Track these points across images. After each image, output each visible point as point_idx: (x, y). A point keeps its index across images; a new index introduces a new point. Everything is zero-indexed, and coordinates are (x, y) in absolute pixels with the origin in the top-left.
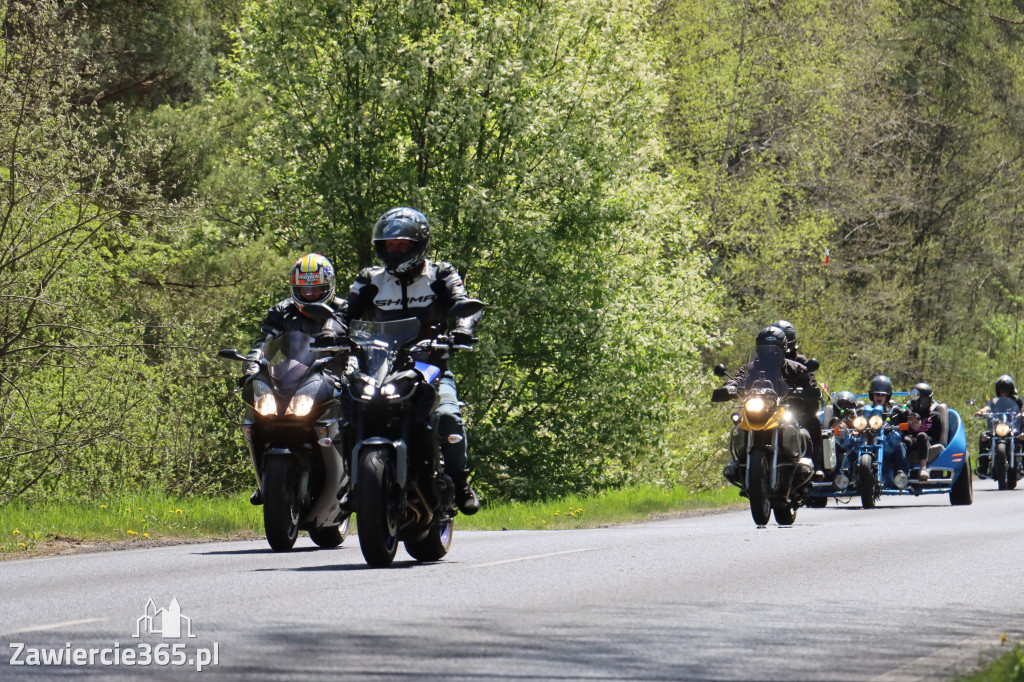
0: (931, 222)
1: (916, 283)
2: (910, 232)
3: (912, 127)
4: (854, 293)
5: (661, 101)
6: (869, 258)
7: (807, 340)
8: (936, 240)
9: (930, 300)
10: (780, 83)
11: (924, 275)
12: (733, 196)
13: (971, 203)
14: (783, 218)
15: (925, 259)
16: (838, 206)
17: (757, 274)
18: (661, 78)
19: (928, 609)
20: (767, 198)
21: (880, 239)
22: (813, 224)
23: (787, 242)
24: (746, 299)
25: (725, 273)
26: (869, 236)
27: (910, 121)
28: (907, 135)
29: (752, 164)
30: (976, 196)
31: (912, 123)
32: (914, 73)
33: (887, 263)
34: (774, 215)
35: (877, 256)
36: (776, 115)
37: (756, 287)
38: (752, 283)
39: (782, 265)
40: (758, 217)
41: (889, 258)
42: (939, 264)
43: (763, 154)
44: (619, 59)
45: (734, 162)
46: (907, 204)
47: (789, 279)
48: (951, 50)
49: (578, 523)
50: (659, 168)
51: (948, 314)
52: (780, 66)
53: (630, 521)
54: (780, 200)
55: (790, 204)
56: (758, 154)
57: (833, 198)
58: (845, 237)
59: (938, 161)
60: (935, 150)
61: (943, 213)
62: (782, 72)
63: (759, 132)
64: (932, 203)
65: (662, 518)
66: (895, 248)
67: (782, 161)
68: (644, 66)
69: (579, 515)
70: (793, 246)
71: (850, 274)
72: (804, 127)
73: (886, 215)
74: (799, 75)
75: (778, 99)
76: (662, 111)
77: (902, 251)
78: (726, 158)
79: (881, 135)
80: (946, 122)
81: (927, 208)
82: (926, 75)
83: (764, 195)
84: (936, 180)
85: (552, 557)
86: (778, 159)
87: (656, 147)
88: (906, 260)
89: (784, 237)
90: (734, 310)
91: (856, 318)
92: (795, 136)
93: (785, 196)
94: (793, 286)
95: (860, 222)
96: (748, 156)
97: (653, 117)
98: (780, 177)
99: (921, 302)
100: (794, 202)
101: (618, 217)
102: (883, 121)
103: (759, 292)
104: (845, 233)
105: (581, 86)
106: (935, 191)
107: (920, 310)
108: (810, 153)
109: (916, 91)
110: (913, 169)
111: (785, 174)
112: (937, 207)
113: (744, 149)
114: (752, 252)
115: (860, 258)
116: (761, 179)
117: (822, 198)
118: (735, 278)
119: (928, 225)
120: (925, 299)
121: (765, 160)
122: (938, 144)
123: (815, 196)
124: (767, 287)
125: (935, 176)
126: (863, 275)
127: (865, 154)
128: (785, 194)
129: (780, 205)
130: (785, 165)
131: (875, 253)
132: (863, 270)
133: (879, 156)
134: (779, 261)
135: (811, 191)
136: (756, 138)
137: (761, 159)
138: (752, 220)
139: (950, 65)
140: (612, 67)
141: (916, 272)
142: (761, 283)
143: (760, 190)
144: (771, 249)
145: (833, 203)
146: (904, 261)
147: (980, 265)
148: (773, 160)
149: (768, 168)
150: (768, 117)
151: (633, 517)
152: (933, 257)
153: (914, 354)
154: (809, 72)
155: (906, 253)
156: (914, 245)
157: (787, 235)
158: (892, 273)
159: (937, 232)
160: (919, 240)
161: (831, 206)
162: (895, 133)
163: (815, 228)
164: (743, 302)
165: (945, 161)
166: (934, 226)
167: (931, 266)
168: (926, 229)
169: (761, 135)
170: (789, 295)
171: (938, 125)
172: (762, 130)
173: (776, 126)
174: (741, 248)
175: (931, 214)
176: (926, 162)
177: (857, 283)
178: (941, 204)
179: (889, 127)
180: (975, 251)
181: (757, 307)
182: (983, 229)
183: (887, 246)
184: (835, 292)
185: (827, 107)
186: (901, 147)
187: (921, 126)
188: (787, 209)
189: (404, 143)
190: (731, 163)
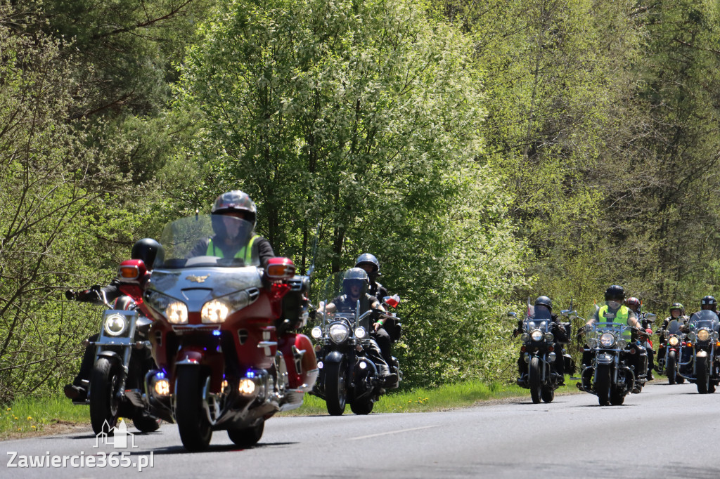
0: (671, 195)
1: (662, 238)
2: (657, 200)
3: (656, 128)
4: (617, 243)
5: (483, 112)
6: (628, 219)
7: (585, 278)
8: (675, 207)
9: (671, 250)
10: (564, 97)
11: (667, 232)
12: (531, 177)
13: (698, 182)
15: (668, 220)
16: (605, 183)
17: (549, 232)
18: (481, 95)
19: (674, 467)
20: (555, 178)
21: (635, 206)
22: (588, 196)
23: (570, 209)
24: (542, 250)
25: (526, 231)
26: (627, 205)
27: (655, 123)
28: (653, 133)
29: (545, 155)
30: (703, 176)
31: (657, 126)
32: (657, 90)
33: (641, 223)
34: (560, 190)
35: (634, 218)
36: (561, 120)
37: (548, 241)
38: (545, 238)
39: (566, 225)
40: (549, 192)
41: (642, 220)
42: (677, 223)
43: (553, 148)
44: (452, 83)
45: (532, 153)
46: (654, 182)
47: (572, 235)
48: (683, 74)
49: (425, 408)
50: (480, 159)
51: (684, 259)
52: (564, 86)
53: (461, 406)
54: (564, 180)
55: (571, 182)
56: (549, 148)
57: (602, 178)
58: (610, 205)
59: (675, 152)
60: (673, 144)
61: (680, 188)
62: (565, 90)
63: (549, 131)
64: (672, 180)
65: (485, 404)
66: (646, 212)
67: (566, 153)
68: (469, 88)
69: (426, 402)
70: (575, 211)
71: (615, 231)
72: (581, 128)
73: (640, 188)
74: (577, 92)
75: (562, 109)
76: (483, 120)
77: (651, 215)
78: (526, 150)
79: (635, 133)
80: (680, 124)
81: (668, 185)
82: (665, 92)
83: (553, 176)
84: (674, 165)
85: (407, 432)
86: (562, 151)
87: (478, 144)
88: (654, 221)
89: (568, 206)
91: (619, 263)
92: (574, 135)
93: (567, 176)
94: (575, 240)
95: (622, 194)
96: (542, 149)
98: (564, 164)
99: (665, 251)
100: (575, 182)
101: (450, 192)
102: (636, 123)
103: (550, 244)
104: (611, 201)
105: (427, 103)
106: (674, 173)
107: (664, 256)
108: (585, 146)
109: (659, 103)
110: (658, 158)
111: (568, 161)
112: (675, 184)
113: (539, 144)
114: (545, 216)
115: (622, 220)
116: (551, 165)
117: (594, 178)
118: (533, 235)
119: (669, 197)
120: (667, 249)
121: (553, 152)
122: (676, 141)
123: (589, 176)
124: (556, 242)
125: (673, 162)
126: (624, 230)
127: (624, 147)
129: (564, 183)
130: (568, 155)
131: (632, 216)
132: (623, 228)
133: (634, 149)
134: (564, 223)
135: (586, 173)
136: (547, 137)
137: (550, 151)
138: (545, 194)
139: (684, 85)
140: (447, 89)
141: (661, 230)
142: (552, 238)
143: (550, 173)
144: (559, 214)
145: (602, 181)
146: (653, 222)
147: (706, 224)
148: (559, 152)
149: (556, 157)
150: (556, 122)
151: (464, 403)
152: (673, 219)
153: (660, 287)
154: (583, 90)
155: (653, 216)
156: (660, 210)
157: (570, 204)
158: (645, 229)
159: (675, 201)
160: (663, 207)
161: (600, 183)
162: (645, 132)
163: (589, 199)
164: (539, 252)
165: (680, 152)
166: (673, 197)
167: (672, 225)
168: (667, 199)
169: (551, 134)
170: (572, 247)
171: (675, 126)
172: (551, 131)
173: (561, 128)
174: (537, 213)
175: (672, 188)
176: (667, 152)
177: (620, 237)
178: (678, 182)
179: (641, 128)
180: (702, 215)
181: (547, 256)
182: (708, 199)
183: (639, 210)
184: (604, 245)
185: (597, 114)
186: (649, 142)
187: (663, 126)
188: (569, 186)
189: (300, 143)
190: (530, 154)
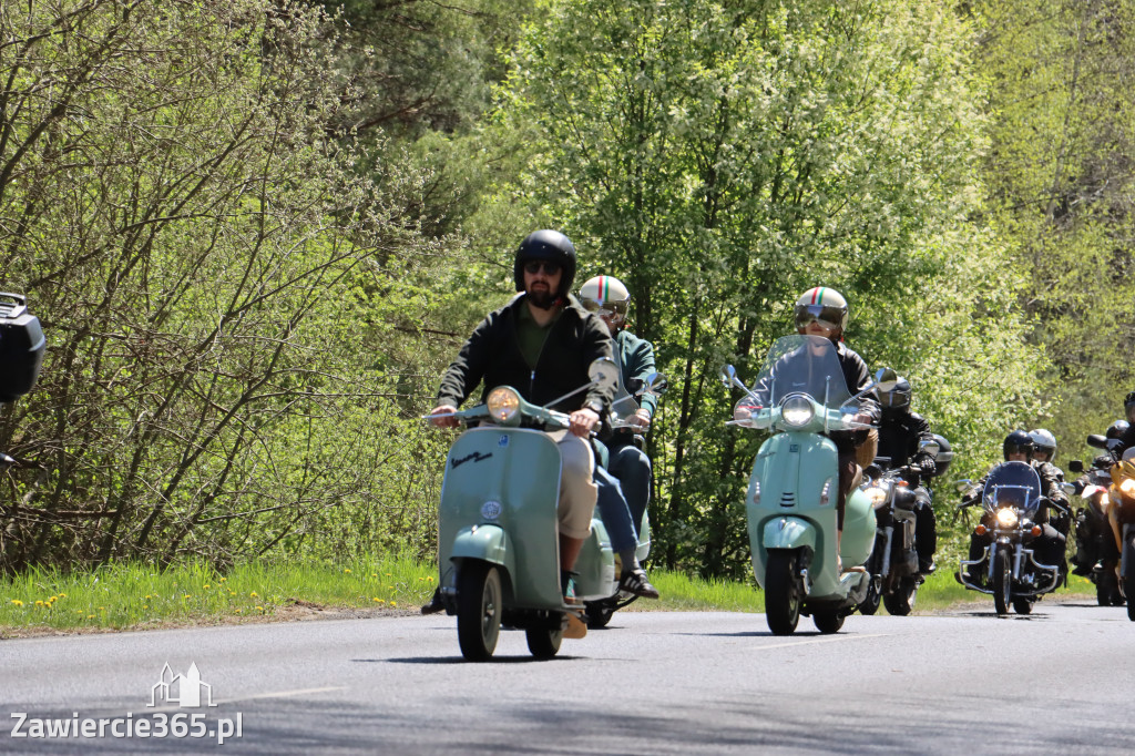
5: (984, 143)
10: (1116, 126)
12: (1058, 251)
14: (1115, 278)
17: (1084, 339)
18: (982, 117)
20: (1097, 254)
23: (1119, 304)
24: (1069, 366)
25: (1047, 336)
29: (1082, 216)
34: (1103, 273)
36: (1110, 162)
37: (1082, 354)
38: (1078, 349)
39: (1112, 330)
40: (1086, 275)
43: (1095, 205)
44: (937, 96)
45: (1061, 213)
47: (1120, 346)
50: (976, 217)
52: (1118, 106)
53: (930, 609)
54: (1111, 258)
55: (1123, 263)
56: (1089, 205)
62: (1119, 114)
63: (1090, 180)
67: (1116, 213)
68: (964, 104)
70: (1127, 309)
75: (1113, 144)
76: (983, 154)
78: (1052, 209)
83: (1093, 251)
86: (1111, 211)
87: (974, 194)
89: (1115, 299)
90: (1056, 378)
92: (1132, 186)
93: (1118, 252)
94: (1125, 354)
96: (1077, 207)
97: (973, 161)
98: (1112, 231)
100: (1128, 259)
101: (929, 269)
103: (1085, 359)
105: (896, 126)
111: (1118, 227)
113: (1073, 199)
114: (1079, 314)
116: (1092, 232)
118: (1057, 343)
121: (1096, 212)
124: (1095, 355)
128: (1118, 251)
129: (1112, 263)
130: (1120, 217)
134: (1109, 325)
136: (1085, 188)
137: (1091, 211)
138: (1080, 279)
140: (929, 104)
142: (1087, 350)
143: (1089, 245)
144: (1101, 311)
148: (1106, 212)
149: (1099, 221)
150: (1101, 164)
151: (934, 605)
157: (1119, 297)
164: (1067, 370)
169: (1092, 184)
170: (1120, 364)
172: (1095, 178)
173: (1109, 174)
174: (1065, 309)
181: (1079, 377)
188: (1120, 268)
189: (692, 183)
190: (1057, 214)
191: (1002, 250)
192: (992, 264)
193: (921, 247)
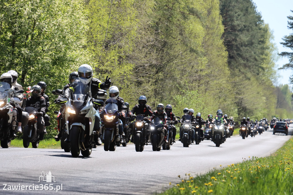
0: (160, 68)
1: (156, 85)
2: (155, 70)
3: (157, 41)
4: (138, 86)
5: (87, 28)
6: (143, 76)
8: (161, 73)
9: (159, 90)
11: (158, 83)
13: (172, 63)
14: (119, 64)
15: (158, 78)
16: (135, 61)
18: (86, 21)
21: (146, 71)
26: (143, 71)
27: (156, 39)
28: (155, 43)
29: (111, 48)
30: (173, 61)
32: (158, 25)
33: (148, 79)
35: (145, 76)
36: (118, 34)
41: (148, 77)
42: (162, 80)
43: (115, 45)
46: (154, 62)
48: (168, 20)
49: (55, 147)
50: (84, 47)
51: (163, 94)
55: (121, 60)
56: (113, 45)
57: (134, 59)
58: (136, 70)
59: (163, 51)
60: (163, 47)
61: (164, 65)
64: (161, 62)
66: (150, 74)
69: (55, 145)
71: (137, 81)
72: (126, 38)
73: (148, 65)
75: (120, 30)
78: (104, 45)
79: (148, 42)
80: (166, 40)
82: (160, 27)
83: (114, 57)
84: (162, 56)
86: (119, 47)
87: (84, 42)
88: (153, 78)
91: (138, 94)
95: (141, 66)
96: (110, 46)
99: (156, 90)
100: (123, 59)
102: (149, 38)
104: (137, 69)
105: (63, 21)
106: (162, 59)
107: (156, 92)
109: (158, 31)
110: (156, 53)
111: (120, 51)
113: (109, 43)
114: (110, 73)
115: (140, 77)
116: (114, 52)
117: (131, 59)
120: (158, 90)
123: (129, 58)
125: (162, 55)
126: (141, 81)
127: (143, 47)
128: (120, 57)
129: (118, 60)
130: (121, 49)
131: (144, 75)
132: (141, 80)
133: (147, 48)
136: (112, 41)
139: (168, 24)
141: (156, 82)
143: (113, 55)
146: (153, 79)
147: (173, 81)
150: (116, 35)
152: (161, 78)
154: (128, 23)
155: (153, 76)
156: (156, 74)
158: (149, 81)
159: (162, 71)
160: (157, 72)
161: (133, 61)
162: (152, 42)
163: (128, 67)
165: (165, 51)
167: (160, 80)
168: (159, 69)
169: (114, 40)
170: (120, 86)
171: (164, 41)
172: (115, 38)
173: (119, 37)
174: (107, 71)
175: (161, 65)
176: (160, 51)
177: (139, 83)
178: (164, 63)
179: (150, 40)
180: (172, 77)
182: (175, 71)
183: (148, 73)
184: (133, 86)
186: (153, 46)
187: (159, 40)
189: (9, 34)
190: (105, 47)
191: (91, 56)
192: (88, 59)
193: (70, 54)
